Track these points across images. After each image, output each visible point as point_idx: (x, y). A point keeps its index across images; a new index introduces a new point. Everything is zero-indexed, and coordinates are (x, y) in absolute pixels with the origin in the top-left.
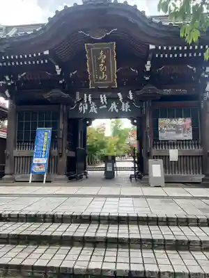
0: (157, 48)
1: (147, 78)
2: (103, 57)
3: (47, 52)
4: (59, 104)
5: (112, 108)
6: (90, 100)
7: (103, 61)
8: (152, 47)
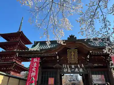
0: (92, 52)
1: (88, 60)
2: (73, 53)
3: (57, 53)
4: (57, 69)
5: (76, 70)
6: (68, 67)
7: (73, 55)
8: (91, 52)
